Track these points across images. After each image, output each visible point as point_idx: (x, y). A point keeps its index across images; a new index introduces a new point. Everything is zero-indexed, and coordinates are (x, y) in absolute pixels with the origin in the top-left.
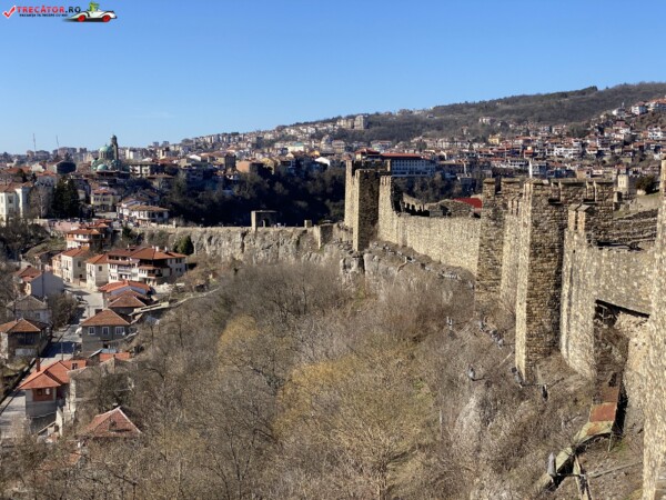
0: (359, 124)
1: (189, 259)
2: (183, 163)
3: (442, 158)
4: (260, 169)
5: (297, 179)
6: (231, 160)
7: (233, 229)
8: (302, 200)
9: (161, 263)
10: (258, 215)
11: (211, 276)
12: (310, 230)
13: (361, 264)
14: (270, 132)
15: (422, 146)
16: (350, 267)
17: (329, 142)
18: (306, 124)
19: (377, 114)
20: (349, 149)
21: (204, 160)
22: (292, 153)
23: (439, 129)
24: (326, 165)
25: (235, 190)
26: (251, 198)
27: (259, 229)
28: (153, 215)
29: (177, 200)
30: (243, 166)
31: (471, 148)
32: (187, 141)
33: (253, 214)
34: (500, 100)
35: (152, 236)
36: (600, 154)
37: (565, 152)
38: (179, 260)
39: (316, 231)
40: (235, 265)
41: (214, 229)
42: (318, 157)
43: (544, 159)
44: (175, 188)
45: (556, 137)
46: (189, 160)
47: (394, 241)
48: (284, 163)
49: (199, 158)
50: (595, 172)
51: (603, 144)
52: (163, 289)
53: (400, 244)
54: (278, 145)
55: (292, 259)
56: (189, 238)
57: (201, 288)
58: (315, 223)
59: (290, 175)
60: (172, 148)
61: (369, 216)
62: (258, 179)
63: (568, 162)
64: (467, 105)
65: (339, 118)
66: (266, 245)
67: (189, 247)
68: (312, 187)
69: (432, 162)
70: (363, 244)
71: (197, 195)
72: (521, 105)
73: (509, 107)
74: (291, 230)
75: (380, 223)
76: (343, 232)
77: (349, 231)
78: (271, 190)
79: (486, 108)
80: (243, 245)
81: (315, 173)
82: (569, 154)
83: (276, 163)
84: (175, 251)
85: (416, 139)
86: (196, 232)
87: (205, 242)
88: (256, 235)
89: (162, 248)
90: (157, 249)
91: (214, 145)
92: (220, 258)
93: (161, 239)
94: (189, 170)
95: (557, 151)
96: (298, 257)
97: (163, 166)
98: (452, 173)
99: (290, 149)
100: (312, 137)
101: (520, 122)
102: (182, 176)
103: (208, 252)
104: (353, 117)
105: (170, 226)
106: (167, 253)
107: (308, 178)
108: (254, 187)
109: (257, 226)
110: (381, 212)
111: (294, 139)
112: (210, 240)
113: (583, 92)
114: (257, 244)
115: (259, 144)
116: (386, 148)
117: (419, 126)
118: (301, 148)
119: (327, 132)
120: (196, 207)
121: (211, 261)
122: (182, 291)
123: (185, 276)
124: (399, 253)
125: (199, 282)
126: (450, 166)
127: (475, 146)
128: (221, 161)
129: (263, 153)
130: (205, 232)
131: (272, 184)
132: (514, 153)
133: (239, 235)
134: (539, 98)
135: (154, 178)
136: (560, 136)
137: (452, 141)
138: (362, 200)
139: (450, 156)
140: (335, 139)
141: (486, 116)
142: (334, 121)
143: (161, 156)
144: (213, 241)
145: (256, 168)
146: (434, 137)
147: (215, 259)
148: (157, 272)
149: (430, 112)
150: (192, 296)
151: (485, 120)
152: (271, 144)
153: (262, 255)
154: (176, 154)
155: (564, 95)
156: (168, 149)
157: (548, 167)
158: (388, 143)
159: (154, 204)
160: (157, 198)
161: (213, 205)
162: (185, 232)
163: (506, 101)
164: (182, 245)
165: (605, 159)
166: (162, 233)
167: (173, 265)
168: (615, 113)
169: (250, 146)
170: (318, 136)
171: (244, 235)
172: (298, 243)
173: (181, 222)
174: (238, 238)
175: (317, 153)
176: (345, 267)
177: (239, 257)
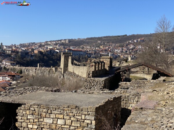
0: (67, 42)
1: (21, 75)
2: (20, 50)
3: (88, 51)
4: (40, 52)
5: (50, 55)
6: (33, 50)
7: (33, 68)
8: (51, 61)
9: (14, 76)
10: (39, 65)
11: (27, 79)
12: (52, 68)
13: (64, 77)
14: (44, 43)
15: (83, 48)
16: (61, 77)
17: (59, 46)
18: (53, 41)
19: (72, 39)
20: (64, 48)
21: (26, 50)
22: (49, 48)
23: (88, 44)
24: (58, 52)
25: (34, 58)
26: (38, 60)
27: (40, 68)
28: (12, 64)
29: (18, 60)
30: (36, 52)
31: (95, 49)
32: (21, 44)
33: (38, 64)
34: (103, 37)
35: (11, 69)
36: (126, 51)
37: (118, 51)
38: (18, 75)
39: (54, 69)
40: (33, 77)
41: (28, 68)
42: (56, 50)
43: (113, 52)
44: (18, 57)
45: (116, 47)
46: (22, 50)
47: (71, 71)
48: (47, 51)
49: (24, 49)
50: (125, 56)
51: (127, 49)
52: (14, 82)
53: (73, 72)
54: (46, 46)
55: (48, 75)
56: (21, 70)
57: (24, 82)
58: (54, 67)
59: (49, 54)
60: (17, 46)
61: (66, 66)
62: (40, 55)
63: (119, 53)
64: (95, 38)
65: (62, 40)
66: (41, 72)
67: (21, 72)
68: (54, 58)
69: (85, 52)
70: (64, 72)
71: (23, 59)
72: (108, 38)
73: (105, 39)
74: (47, 68)
75: (69, 67)
76: (60, 69)
77: (61, 69)
78: (43, 58)
79: (100, 39)
80: (35, 72)
81: (55, 54)
82: (119, 51)
83: (45, 51)
84: (17, 73)
85: (82, 46)
86: (23, 68)
87: (26, 71)
88: (39, 69)
89: (14, 72)
90: (13, 72)
91: (28, 46)
92: (29, 75)
93: (14, 70)
94: (22, 52)
95: (116, 50)
96: (49, 75)
97: (14, 51)
98: (90, 55)
99: (49, 47)
100: (55, 44)
101: (108, 43)
102: (20, 54)
103: (26, 73)
104: (66, 40)
105: (16, 67)
106: (15, 73)
107: (53, 55)
108: (39, 57)
109: (39, 67)
110: (69, 65)
111: (50, 45)
112: (27, 70)
113: (123, 36)
114: (39, 72)
115: (41, 46)
116: (74, 48)
117: (82, 43)
118: (52, 47)
119: (59, 43)
120: (23, 62)
121: (27, 76)
122: (19, 83)
123: (20, 79)
124: (72, 74)
125: (24, 81)
126: (90, 53)
127: (97, 48)
128: (30, 50)
129: (41, 48)
130: (26, 68)
131: (44, 56)
132: (106, 50)
133: (35, 69)
134: (113, 37)
135: (12, 54)
136: (117, 47)
137: (91, 47)
138: (64, 62)
139: (90, 51)
140: (61, 45)
141: (99, 41)
142: (61, 40)
143: (14, 48)
144: (28, 71)
145: (39, 52)
146: (86, 45)
147: (28, 75)
148: (12, 78)
149: (86, 39)
150: (22, 84)
151: (99, 42)
152: (44, 46)
153: (40, 74)
154: (18, 47)
155: (119, 36)
156: (16, 46)
157: (114, 54)
158: (74, 47)
159: (12, 61)
160: (13, 59)
161: (28, 62)
162: (20, 68)
163: (105, 37)
164: (19, 71)
165: (127, 53)
166: (14, 68)
167: (17, 77)
168: (130, 41)
169: (38, 46)
170: (56, 44)
171: (36, 69)
172: (49, 71)
173: (19, 66)
174: (34, 70)
175: (56, 49)
176: (60, 77)
177: (34, 75)
